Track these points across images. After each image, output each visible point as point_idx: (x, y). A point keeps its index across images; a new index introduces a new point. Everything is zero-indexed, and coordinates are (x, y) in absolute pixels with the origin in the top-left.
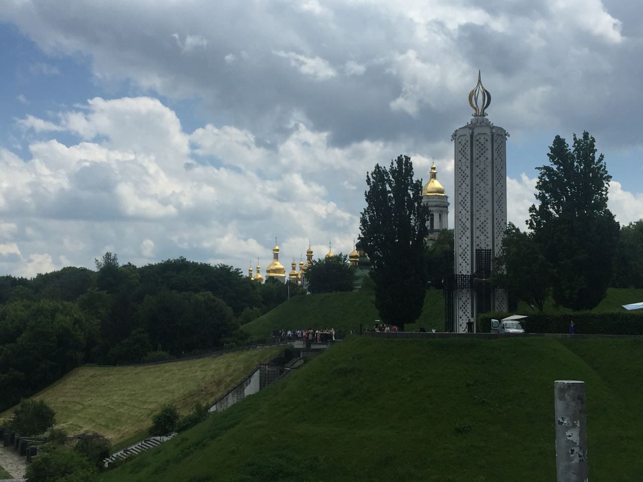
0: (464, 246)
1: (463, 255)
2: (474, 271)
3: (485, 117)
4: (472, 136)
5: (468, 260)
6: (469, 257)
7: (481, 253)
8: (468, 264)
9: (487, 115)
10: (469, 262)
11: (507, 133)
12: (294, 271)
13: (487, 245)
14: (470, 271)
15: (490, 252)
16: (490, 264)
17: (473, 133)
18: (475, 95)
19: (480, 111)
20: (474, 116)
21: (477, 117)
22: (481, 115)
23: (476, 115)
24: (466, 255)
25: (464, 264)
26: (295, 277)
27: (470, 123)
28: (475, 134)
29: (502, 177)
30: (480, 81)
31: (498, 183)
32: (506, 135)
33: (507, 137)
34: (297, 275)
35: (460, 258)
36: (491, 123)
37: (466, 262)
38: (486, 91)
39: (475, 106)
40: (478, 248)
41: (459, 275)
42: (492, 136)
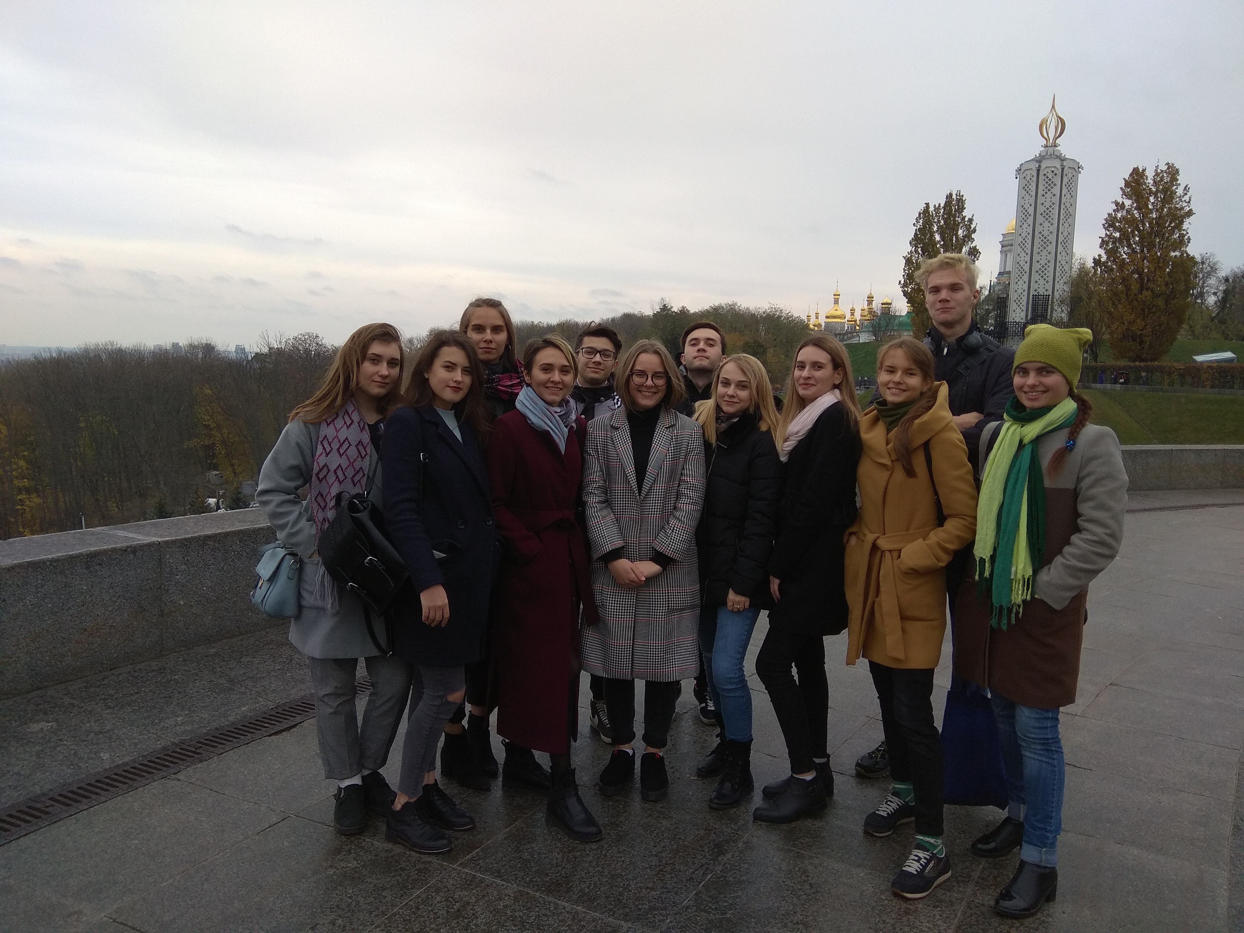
0: (1019, 291)
1: (1018, 302)
2: (1029, 318)
3: (1057, 148)
4: (1038, 170)
5: (1023, 306)
6: (1024, 303)
7: (1038, 298)
8: (1022, 311)
9: (1059, 145)
10: (1024, 308)
11: (1081, 165)
12: (852, 317)
13: (1047, 290)
14: (1024, 318)
15: (1049, 298)
16: (1047, 308)
17: (1040, 166)
18: (1046, 125)
19: (1051, 141)
20: (1045, 147)
21: (1047, 149)
22: (1051, 146)
23: (1046, 146)
24: (1021, 301)
25: (1018, 310)
26: (853, 323)
27: (1038, 155)
28: (1043, 166)
29: (1070, 215)
30: (1053, 107)
31: (1065, 222)
32: (1079, 168)
33: (1080, 170)
34: (855, 321)
35: (1014, 303)
36: (1063, 155)
37: (1020, 308)
38: (1060, 118)
39: (1046, 136)
40: (1035, 293)
41: (1011, 322)
42: (1063, 169)
